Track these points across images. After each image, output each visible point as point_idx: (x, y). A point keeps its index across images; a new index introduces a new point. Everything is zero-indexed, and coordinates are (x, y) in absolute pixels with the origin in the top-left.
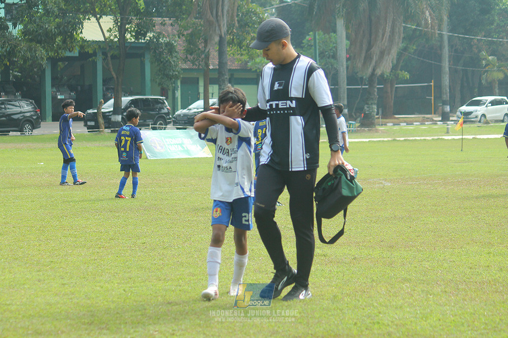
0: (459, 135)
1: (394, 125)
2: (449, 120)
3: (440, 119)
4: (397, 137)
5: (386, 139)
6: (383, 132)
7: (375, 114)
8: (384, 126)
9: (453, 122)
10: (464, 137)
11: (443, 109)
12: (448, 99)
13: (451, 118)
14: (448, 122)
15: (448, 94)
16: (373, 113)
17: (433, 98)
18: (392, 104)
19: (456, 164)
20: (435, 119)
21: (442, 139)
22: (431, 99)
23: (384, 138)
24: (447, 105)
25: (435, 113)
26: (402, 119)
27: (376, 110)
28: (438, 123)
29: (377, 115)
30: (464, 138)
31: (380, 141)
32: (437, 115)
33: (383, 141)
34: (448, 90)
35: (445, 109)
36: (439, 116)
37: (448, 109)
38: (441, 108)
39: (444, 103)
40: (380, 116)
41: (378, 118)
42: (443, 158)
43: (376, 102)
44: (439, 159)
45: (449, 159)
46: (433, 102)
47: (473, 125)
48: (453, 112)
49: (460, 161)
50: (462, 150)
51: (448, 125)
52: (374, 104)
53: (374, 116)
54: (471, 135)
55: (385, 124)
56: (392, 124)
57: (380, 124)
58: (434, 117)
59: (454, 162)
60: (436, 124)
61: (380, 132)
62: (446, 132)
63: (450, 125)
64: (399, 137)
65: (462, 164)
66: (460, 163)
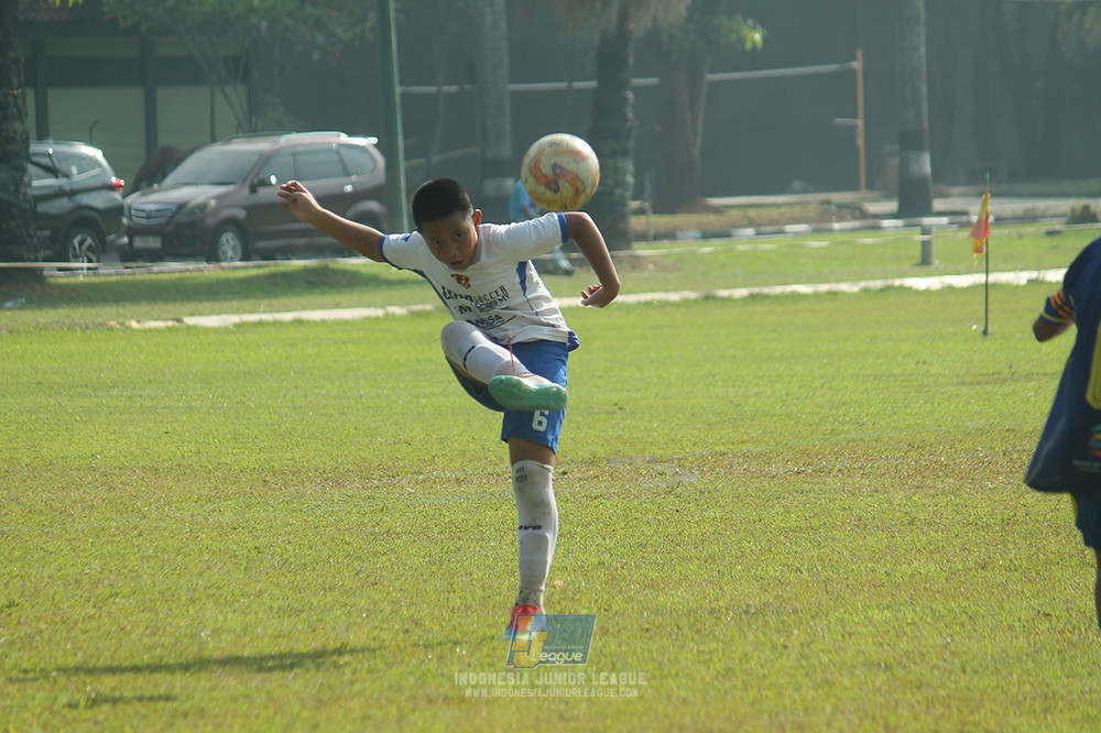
0: (969, 271)
1: (707, 235)
2: (928, 212)
3: (892, 206)
4: (720, 288)
5: (674, 297)
6: (663, 266)
7: (628, 194)
8: (665, 243)
9: (945, 220)
10: (994, 277)
11: (904, 167)
12: (926, 125)
13: (938, 205)
14: (927, 221)
15: (925, 106)
16: (618, 191)
17: (860, 122)
18: (696, 152)
19: (964, 389)
20: (873, 208)
21: (902, 288)
22: (853, 129)
23: (667, 291)
24: (920, 148)
25: (870, 186)
26: (734, 213)
27: (630, 179)
28: (886, 223)
29: (634, 199)
30: (994, 285)
31: (648, 304)
32: (876, 194)
33: (663, 304)
34: (924, 90)
35: (914, 167)
36: (887, 197)
37: (925, 164)
38: (895, 161)
39: (910, 142)
40: (647, 205)
41: (640, 212)
42: (911, 367)
43: (631, 144)
44: (895, 371)
45: (935, 369)
46: (860, 141)
47: (1028, 229)
48: (945, 176)
49: (981, 379)
50: (985, 332)
51: (926, 231)
52: (625, 154)
53: (624, 204)
54: (1021, 270)
55: (669, 235)
56: (697, 233)
57: (651, 233)
58: (865, 199)
59: (955, 380)
60: (878, 228)
61: (651, 266)
62: (919, 260)
63: (934, 231)
64: (727, 288)
65: (989, 388)
66: (978, 384)
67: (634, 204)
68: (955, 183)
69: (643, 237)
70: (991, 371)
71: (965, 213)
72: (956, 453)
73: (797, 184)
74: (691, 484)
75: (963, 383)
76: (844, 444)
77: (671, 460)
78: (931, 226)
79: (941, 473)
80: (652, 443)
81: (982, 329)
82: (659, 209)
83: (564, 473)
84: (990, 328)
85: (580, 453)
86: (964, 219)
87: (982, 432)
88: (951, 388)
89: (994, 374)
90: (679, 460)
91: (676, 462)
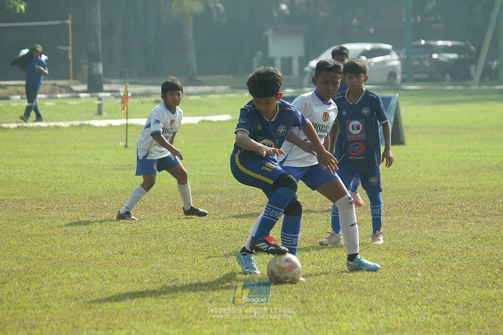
0: (120, 118)
2: (101, 90)
3: (85, 87)
4: (4, 123)
9: (109, 94)
10: (130, 121)
11: (90, 70)
12: (100, 50)
13: (106, 87)
14: (101, 94)
15: (100, 42)
17: (70, 48)
19: (115, 172)
20: (76, 88)
21: (89, 125)
22: (67, 52)
24: (98, 61)
25: (75, 78)
26: (11, 89)
28: (82, 95)
30: (132, 125)
32: (77, 81)
34: (100, 34)
35: (95, 69)
36: (83, 83)
37: (100, 68)
38: (86, 67)
39: (93, 58)
42: (91, 161)
44: (84, 163)
45: (102, 163)
46: (70, 57)
47: (146, 99)
48: (109, 74)
49: (123, 167)
50: (126, 146)
51: (100, 99)
54: (143, 118)
58: (72, 84)
59: (112, 168)
60: (78, 97)
62: (96, 112)
63: (104, 99)
64: (7, 123)
65: (127, 172)
66: (122, 170)
68: (114, 78)
70: (128, 164)
71: (118, 91)
72: (111, 201)
75: (115, 169)
76: (60, 196)
78: (102, 97)
79: (104, 211)
81: (125, 144)
84: (128, 144)
86: (117, 94)
87: (123, 192)
88: (110, 171)
89: (129, 165)
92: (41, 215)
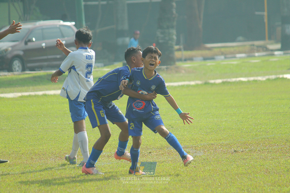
1: (205, 59)
3: (279, 46)
4: (211, 79)
5: (193, 83)
6: (188, 71)
7: (174, 43)
8: (189, 62)
11: (283, 31)
16: (170, 42)
17: (266, 13)
18: (201, 26)
20: (271, 47)
21: (283, 78)
22: (263, 16)
23: (190, 81)
25: (270, 38)
26: (216, 50)
27: (175, 37)
28: (276, 53)
29: (177, 44)
32: (272, 41)
33: (188, 86)
35: (287, 31)
36: (277, 43)
38: (280, 28)
39: (286, 20)
40: (182, 47)
41: (179, 50)
42: (287, 109)
43: (175, 23)
44: (280, 111)
46: (266, 20)
52: (172, 27)
53: (172, 47)
55: (191, 59)
56: (201, 58)
57: (183, 58)
58: (268, 44)
60: (273, 55)
61: (183, 71)
64: (213, 79)
67: (176, 47)
69: (180, 60)
73: (240, 38)
74: (200, 156)
76: (260, 140)
77: (192, 147)
80: (184, 141)
82: (186, 49)
83: (150, 153)
85: (156, 145)
90: (195, 147)
91: (194, 148)
92: (245, 157)
